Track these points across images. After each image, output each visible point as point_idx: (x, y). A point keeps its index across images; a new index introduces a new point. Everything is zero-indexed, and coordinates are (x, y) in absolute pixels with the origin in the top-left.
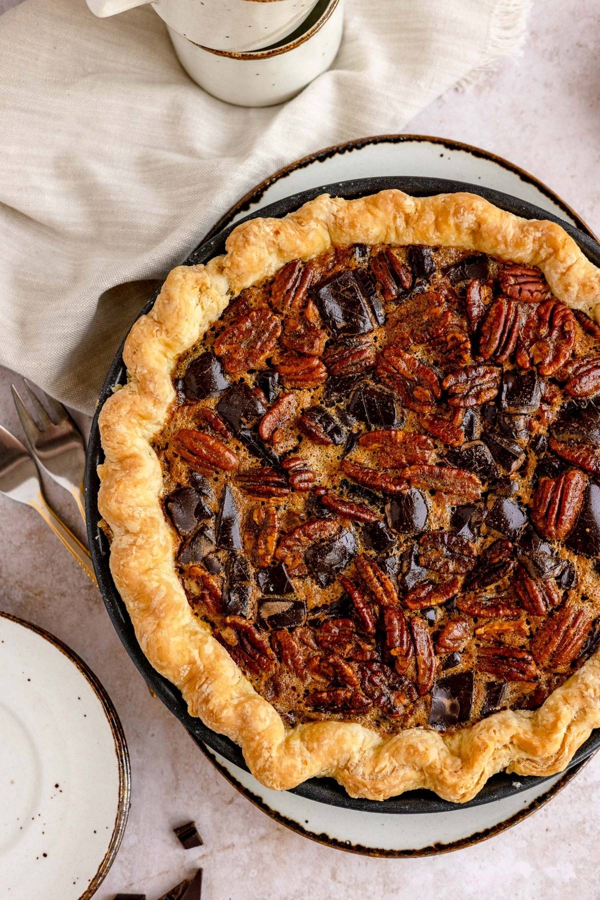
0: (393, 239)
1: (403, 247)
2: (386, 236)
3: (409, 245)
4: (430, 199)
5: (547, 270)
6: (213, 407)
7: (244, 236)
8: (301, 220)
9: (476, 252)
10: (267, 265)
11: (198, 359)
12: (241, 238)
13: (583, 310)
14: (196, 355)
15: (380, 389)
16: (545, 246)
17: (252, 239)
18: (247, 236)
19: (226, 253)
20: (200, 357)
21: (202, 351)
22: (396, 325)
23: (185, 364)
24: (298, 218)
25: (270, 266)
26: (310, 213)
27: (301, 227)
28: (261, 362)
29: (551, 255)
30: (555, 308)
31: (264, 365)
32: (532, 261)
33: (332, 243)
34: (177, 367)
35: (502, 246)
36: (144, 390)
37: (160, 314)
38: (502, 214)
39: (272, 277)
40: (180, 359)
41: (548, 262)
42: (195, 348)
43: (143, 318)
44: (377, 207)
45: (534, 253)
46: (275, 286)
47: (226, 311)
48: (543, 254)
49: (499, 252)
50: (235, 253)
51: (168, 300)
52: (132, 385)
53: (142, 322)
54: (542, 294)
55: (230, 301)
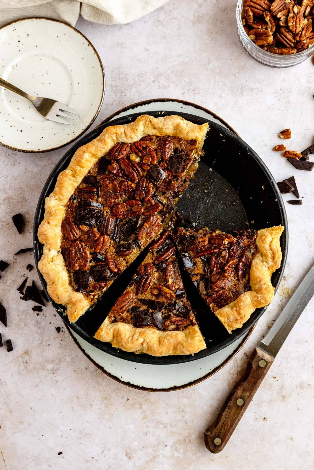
0: (76, 185)
1: (81, 183)
2: (74, 186)
3: (82, 180)
4: (71, 163)
5: (121, 140)
6: (95, 283)
7: (42, 235)
8: (49, 212)
9: (99, 160)
10: (57, 233)
11: (74, 278)
12: (42, 236)
13: (142, 137)
14: (72, 277)
15: (125, 221)
16: (112, 136)
17: (46, 233)
18: (44, 233)
19: (44, 245)
20: (74, 277)
21: (72, 275)
22: (106, 202)
23: (73, 283)
24: (48, 212)
25: (58, 232)
26: (49, 207)
27: (52, 214)
28: (89, 257)
29: (117, 136)
30: (135, 146)
31: (91, 256)
32: (114, 143)
33: (64, 206)
34: (73, 287)
35: (103, 150)
36: (74, 304)
37: (51, 281)
38: (92, 143)
39: (62, 234)
40: (70, 284)
41: (118, 138)
42: (70, 277)
43: (48, 287)
44: (62, 183)
45: (112, 141)
46: (66, 235)
47: (64, 258)
48: (115, 138)
49: (104, 152)
50: (46, 242)
51: (48, 274)
52: (69, 307)
53: (49, 289)
54: (128, 147)
55: (61, 254)
